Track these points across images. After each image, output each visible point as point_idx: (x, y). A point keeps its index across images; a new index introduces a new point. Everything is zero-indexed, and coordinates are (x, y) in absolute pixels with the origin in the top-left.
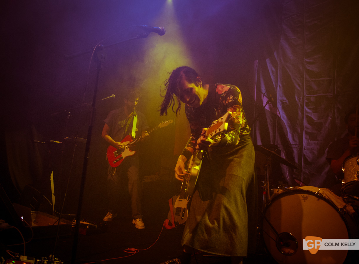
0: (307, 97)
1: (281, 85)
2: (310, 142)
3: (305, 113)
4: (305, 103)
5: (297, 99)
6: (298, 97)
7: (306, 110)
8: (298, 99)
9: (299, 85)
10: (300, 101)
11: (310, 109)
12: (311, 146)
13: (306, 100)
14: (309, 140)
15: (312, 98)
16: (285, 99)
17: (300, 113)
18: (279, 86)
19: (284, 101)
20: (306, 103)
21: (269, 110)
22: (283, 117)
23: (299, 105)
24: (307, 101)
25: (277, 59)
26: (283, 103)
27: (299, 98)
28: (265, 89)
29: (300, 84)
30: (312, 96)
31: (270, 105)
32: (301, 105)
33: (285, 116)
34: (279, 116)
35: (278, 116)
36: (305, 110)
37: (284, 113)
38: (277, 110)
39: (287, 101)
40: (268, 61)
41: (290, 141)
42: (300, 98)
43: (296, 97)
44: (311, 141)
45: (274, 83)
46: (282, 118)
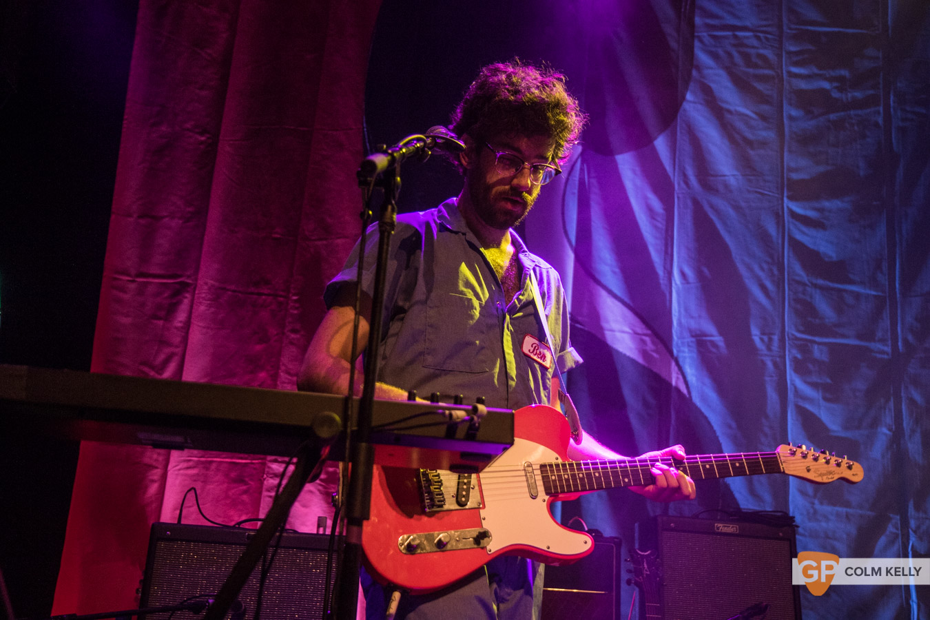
0: (797, 339)
1: (689, 272)
2: (817, 506)
3: (791, 395)
4: (790, 361)
5: (757, 340)
6: (763, 334)
7: (795, 387)
8: (762, 340)
9: (763, 288)
10: (769, 349)
11: (814, 385)
12: (824, 524)
13: (794, 351)
14: (816, 502)
15: (816, 347)
16: (709, 328)
17: (772, 395)
18: (683, 274)
19: (706, 336)
20: (795, 360)
21: (640, 360)
22: (704, 398)
23: (770, 365)
24: (799, 356)
25: (668, 167)
26: (701, 342)
27: (766, 338)
28: (617, 270)
29: (769, 284)
30: (817, 339)
31: (643, 342)
32: (775, 364)
33: (712, 395)
34: (684, 391)
35: (678, 390)
36: (793, 384)
37: (707, 381)
38: (673, 364)
39: (718, 339)
40: (626, 164)
41: (737, 495)
42: (770, 340)
43: (755, 332)
44: (821, 503)
45: (656, 258)
46: (696, 400)
